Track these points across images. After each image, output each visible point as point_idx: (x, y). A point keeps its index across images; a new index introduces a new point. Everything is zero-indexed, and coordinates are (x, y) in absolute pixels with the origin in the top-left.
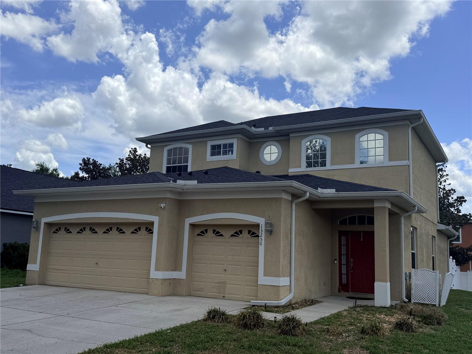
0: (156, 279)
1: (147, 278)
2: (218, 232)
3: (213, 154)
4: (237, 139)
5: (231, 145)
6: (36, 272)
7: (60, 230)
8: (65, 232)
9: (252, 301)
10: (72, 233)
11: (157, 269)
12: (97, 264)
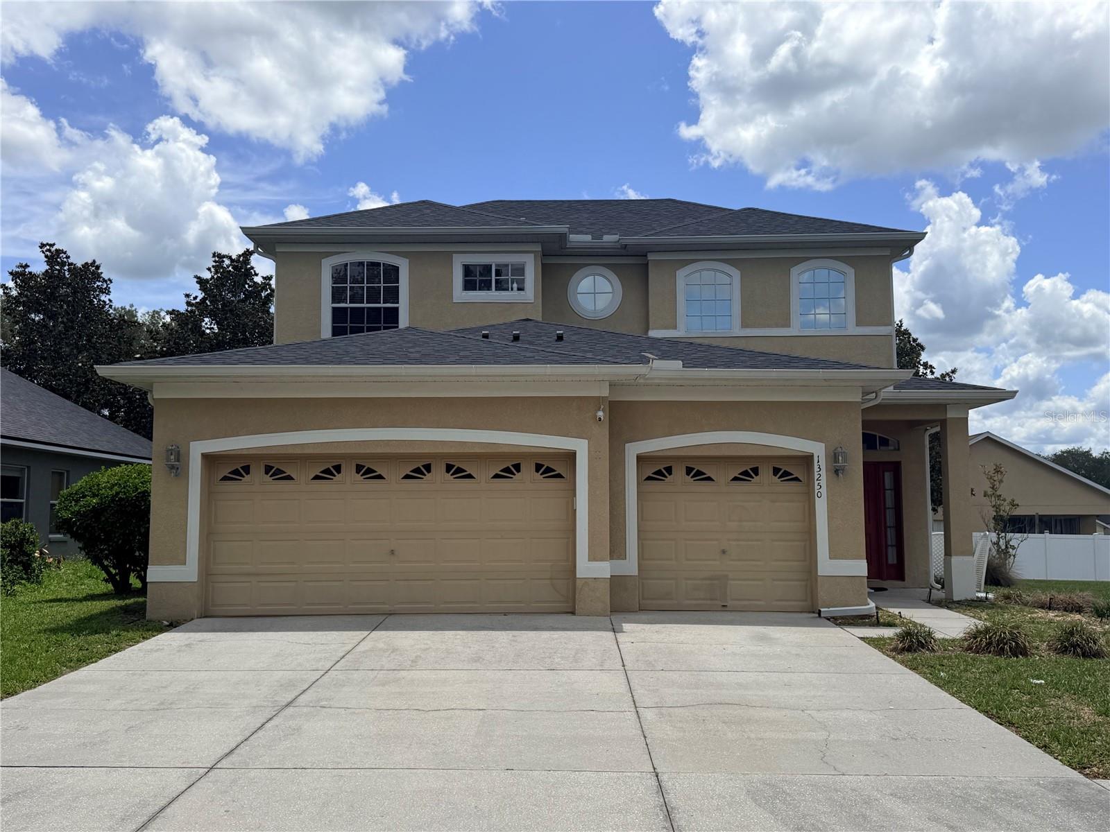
0: (595, 578)
2: (700, 473)
3: (469, 285)
4: (533, 255)
5: (520, 270)
6: (188, 584)
7: (248, 473)
8: (267, 478)
9: (822, 610)
10: (292, 479)
11: (593, 557)
12: (393, 553)
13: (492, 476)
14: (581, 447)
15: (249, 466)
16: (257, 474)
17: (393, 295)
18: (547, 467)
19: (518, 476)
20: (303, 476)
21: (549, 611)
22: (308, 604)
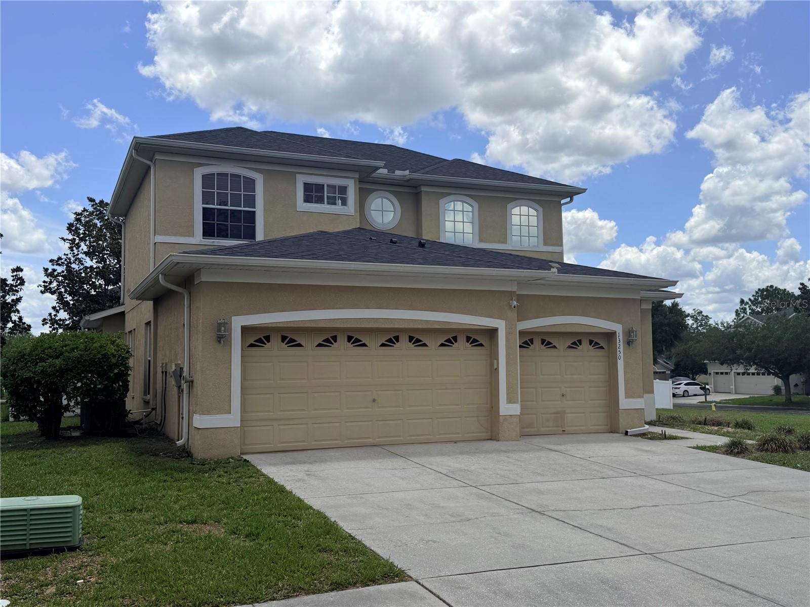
0: (511, 415)
1: (477, 417)
2: (549, 343)
3: (308, 199)
4: (354, 180)
5: (343, 190)
6: (233, 429)
7: (268, 341)
8: (284, 345)
9: (629, 430)
10: (302, 346)
11: (510, 401)
12: (374, 401)
13: (439, 345)
14: (500, 325)
15: (269, 336)
16: (275, 342)
17: (251, 201)
18: (474, 339)
19: (456, 345)
20: (309, 344)
21: (477, 439)
22: (316, 441)
